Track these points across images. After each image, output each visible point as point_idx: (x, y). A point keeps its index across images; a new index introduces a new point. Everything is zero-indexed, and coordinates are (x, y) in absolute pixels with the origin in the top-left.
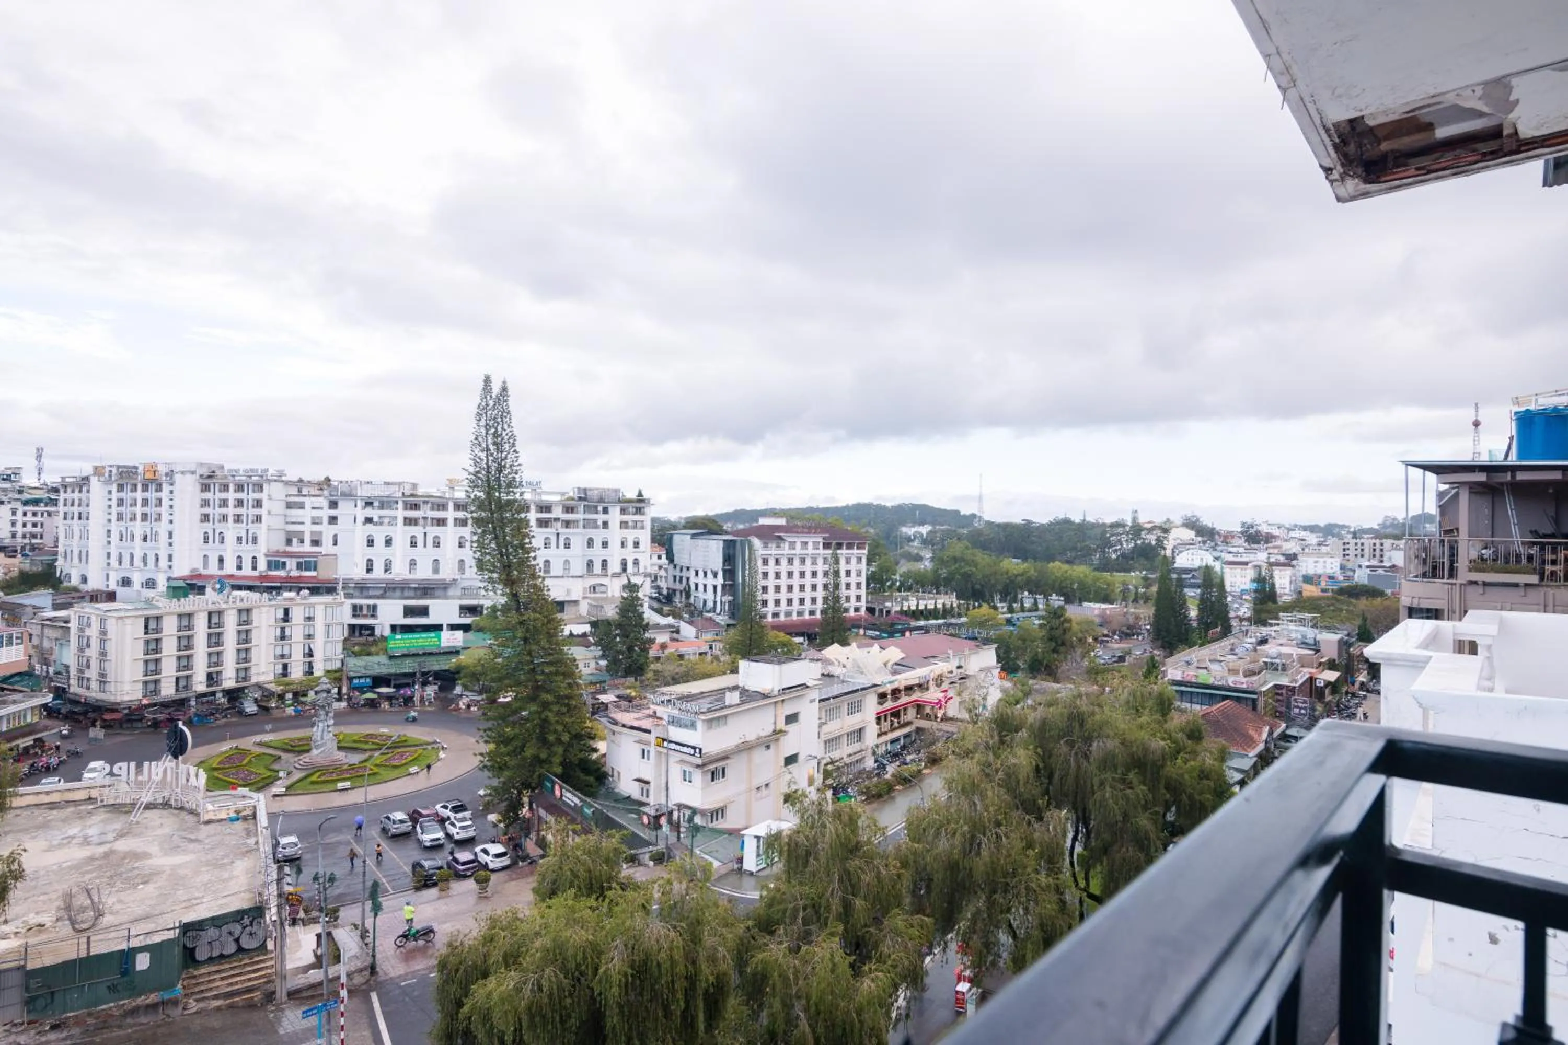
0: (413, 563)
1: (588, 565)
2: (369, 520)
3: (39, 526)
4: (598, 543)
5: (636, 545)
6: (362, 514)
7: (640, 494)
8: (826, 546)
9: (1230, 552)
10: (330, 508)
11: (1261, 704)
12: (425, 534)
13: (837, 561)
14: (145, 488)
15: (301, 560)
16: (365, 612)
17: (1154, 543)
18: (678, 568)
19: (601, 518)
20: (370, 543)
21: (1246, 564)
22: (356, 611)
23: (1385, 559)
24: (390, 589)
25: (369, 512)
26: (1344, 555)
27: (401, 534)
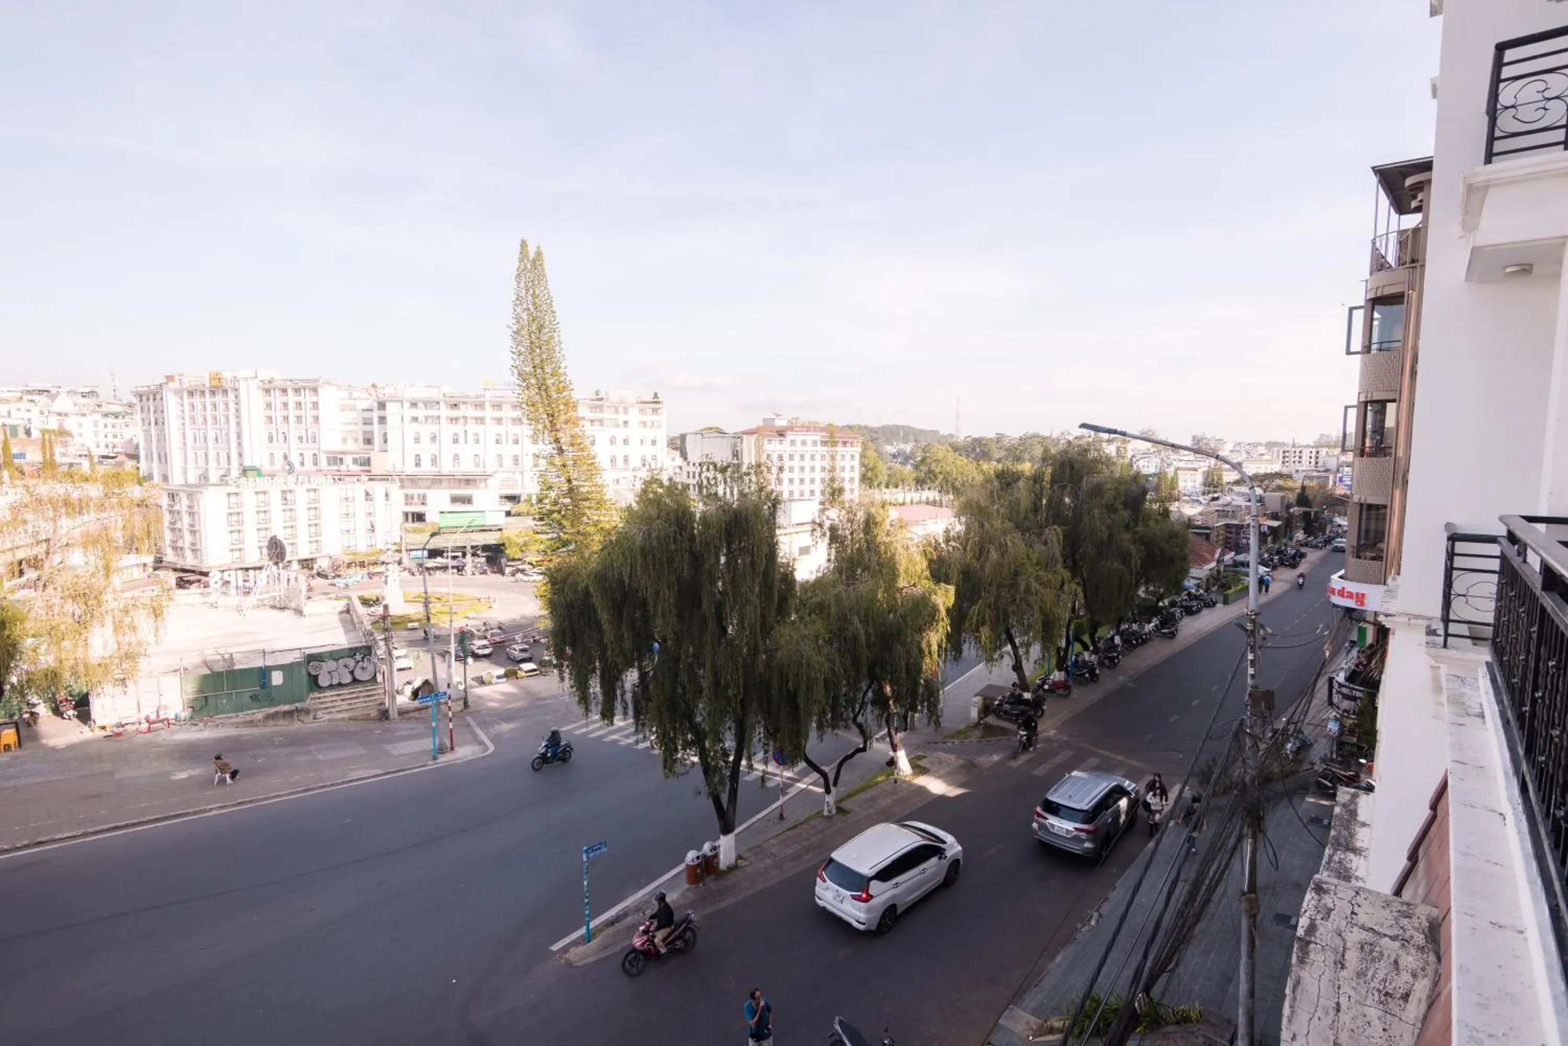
0: (456, 457)
1: (612, 460)
2: (415, 419)
3: (119, 437)
4: (620, 441)
5: (654, 443)
6: (410, 413)
7: (656, 396)
8: (824, 443)
9: (1181, 460)
10: (379, 409)
11: (1213, 538)
12: (466, 431)
13: (833, 458)
14: (213, 393)
15: (355, 456)
16: (416, 500)
17: (1114, 454)
18: (691, 464)
19: (621, 417)
20: (417, 440)
21: (1196, 470)
22: (408, 498)
23: (1320, 464)
24: (437, 480)
25: (414, 412)
26: (1283, 463)
27: (446, 431)
